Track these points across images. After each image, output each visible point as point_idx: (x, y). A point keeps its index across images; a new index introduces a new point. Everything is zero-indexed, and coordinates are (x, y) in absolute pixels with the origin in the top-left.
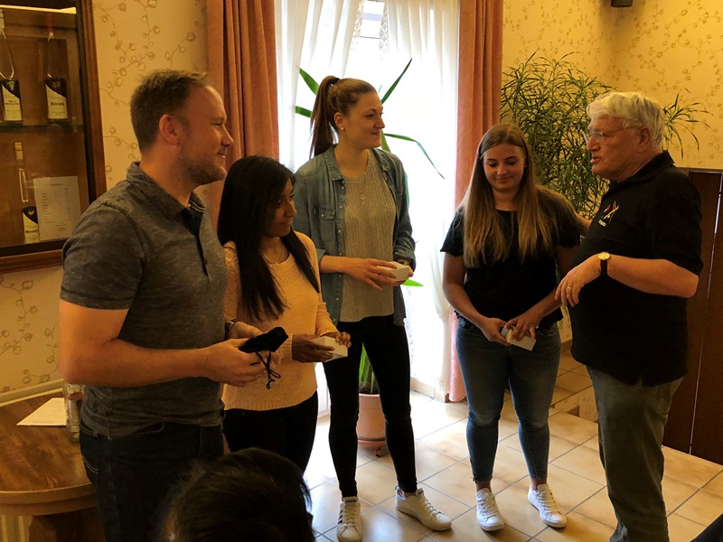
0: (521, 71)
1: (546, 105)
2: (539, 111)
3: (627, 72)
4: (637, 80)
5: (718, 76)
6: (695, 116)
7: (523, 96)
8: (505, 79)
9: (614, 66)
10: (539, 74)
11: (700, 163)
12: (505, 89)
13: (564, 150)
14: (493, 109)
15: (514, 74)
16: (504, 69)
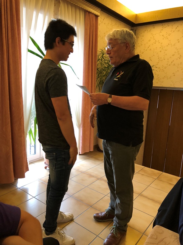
0: (103, 50)
7: (104, 59)
8: (99, 53)
12: (98, 56)
16: (98, 50)
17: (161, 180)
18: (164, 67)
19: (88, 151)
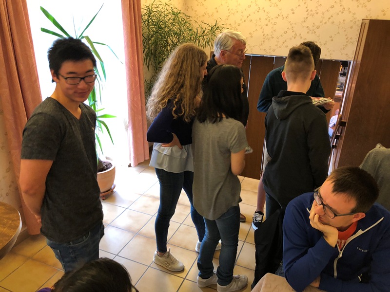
0: (150, 7)
3: (192, 7)
4: (196, 11)
5: (229, 11)
7: (152, 20)
8: (144, 11)
9: (186, 4)
13: (169, 45)
14: (139, 26)
15: (146, 8)
16: (142, 6)
18: (237, 24)
19: (142, 161)
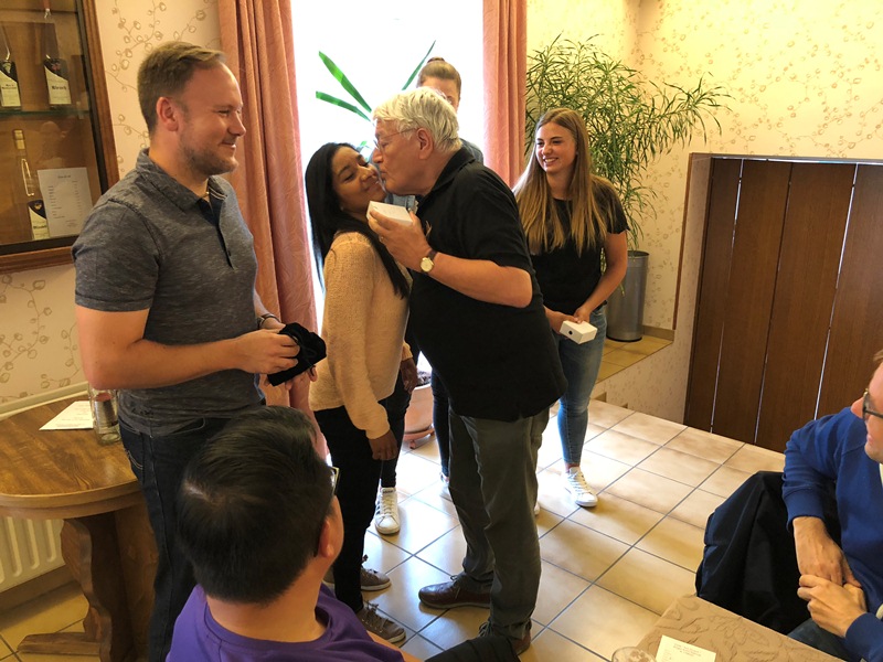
0: (546, 54)
1: (571, 90)
2: (564, 96)
3: (651, 56)
4: (661, 65)
5: (739, 60)
6: (717, 100)
7: (549, 81)
9: (638, 50)
10: (564, 57)
11: (721, 148)
12: (530, 73)
14: (518, 94)
15: (539, 57)
16: (529, 52)
17: (735, 470)
18: (757, 88)
